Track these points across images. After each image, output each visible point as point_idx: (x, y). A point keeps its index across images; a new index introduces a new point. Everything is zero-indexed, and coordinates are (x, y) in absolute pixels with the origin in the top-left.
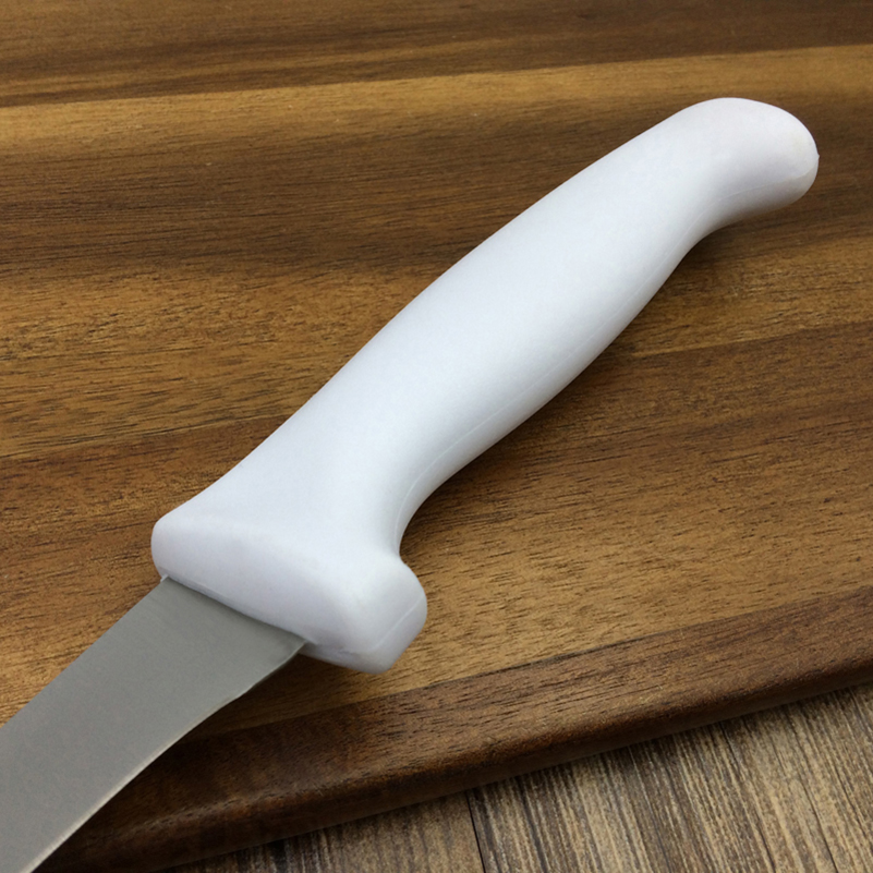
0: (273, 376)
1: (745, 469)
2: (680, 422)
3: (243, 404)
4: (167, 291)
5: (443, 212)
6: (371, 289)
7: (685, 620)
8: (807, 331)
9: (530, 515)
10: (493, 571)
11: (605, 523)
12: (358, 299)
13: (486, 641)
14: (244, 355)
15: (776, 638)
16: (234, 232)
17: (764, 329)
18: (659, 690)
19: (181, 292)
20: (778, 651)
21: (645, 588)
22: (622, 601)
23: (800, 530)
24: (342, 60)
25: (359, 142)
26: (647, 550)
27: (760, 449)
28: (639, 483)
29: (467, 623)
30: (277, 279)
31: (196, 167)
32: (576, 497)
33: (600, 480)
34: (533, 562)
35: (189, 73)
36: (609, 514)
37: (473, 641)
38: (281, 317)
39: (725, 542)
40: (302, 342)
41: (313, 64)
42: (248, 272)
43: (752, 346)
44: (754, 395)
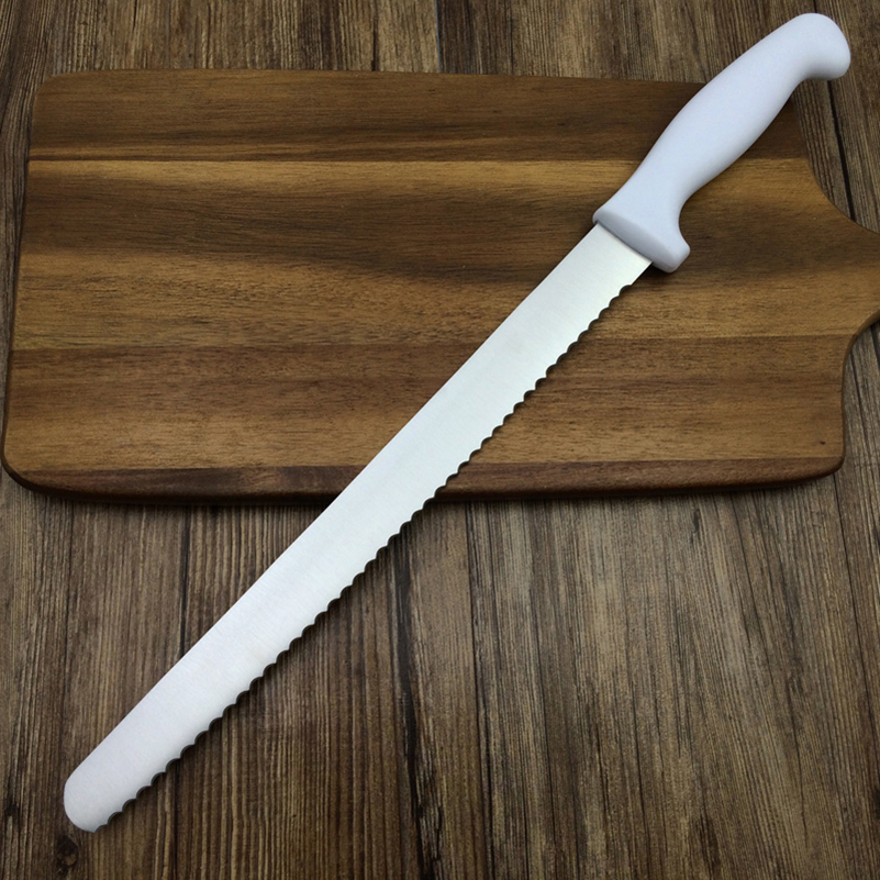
4: (313, 275)
14: (339, 313)
38: (359, 296)
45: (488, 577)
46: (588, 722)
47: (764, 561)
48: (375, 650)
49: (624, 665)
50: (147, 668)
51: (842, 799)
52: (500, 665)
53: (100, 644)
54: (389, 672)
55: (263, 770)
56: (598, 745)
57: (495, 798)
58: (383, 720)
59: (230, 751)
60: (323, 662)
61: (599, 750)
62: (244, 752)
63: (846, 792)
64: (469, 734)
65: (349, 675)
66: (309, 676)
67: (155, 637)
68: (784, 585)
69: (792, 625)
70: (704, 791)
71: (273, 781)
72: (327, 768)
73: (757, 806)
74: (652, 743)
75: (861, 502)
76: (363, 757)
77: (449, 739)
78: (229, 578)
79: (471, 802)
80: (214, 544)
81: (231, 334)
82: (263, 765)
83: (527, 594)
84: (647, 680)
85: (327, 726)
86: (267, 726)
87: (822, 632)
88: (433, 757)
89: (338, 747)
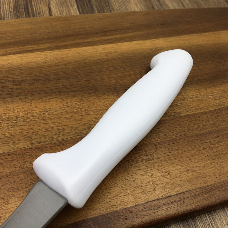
0: (90, 124)
1: (211, 145)
2: (194, 133)
3: (83, 131)
4: (62, 102)
5: (130, 78)
6: (113, 100)
7: (198, 186)
8: (224, 107)
9: (157, 159)
10: (149, 174)
11: (176, 160)
12: (110, 102)
13: (148, 193)
14: (82, 118)
15: (222, 190)
16: (78, 86)
17: (213, 107)
18: (193, 205)
19: (66, 102)
20: (222, 193)
21: (188, 177)
22: (182, 181)
23: (226, 161)
24: (102, 39)
25: (107, 60)
26: (187, 167)
27: (214, 139)
28: (184, 149)
29: (143, 188)
30: (89, 98)
31: (68, 69)
32: (169, 153)
33: (174, 149)
34: (159, 171)
35: (64, 44)
36: (177, 158)
37: (145, 193)
38: (91, 108)
39: (207, 164)
40: (97, 114)
41: (94, 40)
42: (82, 96)
43: (210, 112)
44: (212, 125)
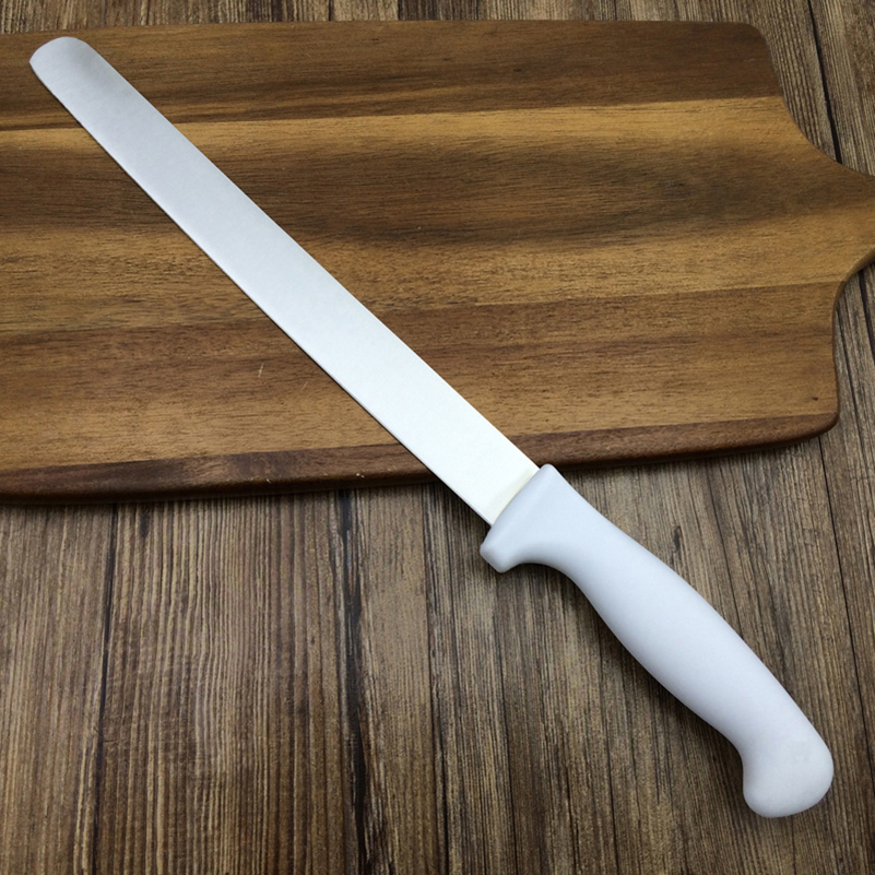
2: (487, 343)
6: (353, 253)
8: (572, 300)
27: (521, 362)
41: (348, 101)
44: (529, 333)
45: (447, 602)
46: (557, 764)
47: (751, 583)
48: (321, 686)
49: (597, 701)
50: (64, 706)
51: (838, 849)
52: (459, 702)
53: (11, 680)
54: (336, 711)
55: (192, 823)
56: (568, 791)
57: (452, 852)
58: (329, 764)
59: (155, 800)
60: (262, 700)
61: (569, 797)
62: (172, 802)
63: (842, 840)
64: (425, 780)
65: (291, 713)
66: (247, 716)
67: (73, 672)
68: (773, 610)
69: (782, 655)
70: (685, 841)
71: (203, 835)
72: (265, 819)
73: (744, 857)
74: (627, 787)
75: (858, 519)
76: (305, 808)
77: (402, 786)
78: (158, 606)
79: (425, 857)
80: (142, 567)
81: (167, 312)
82: (192, 817)
83: (491, 622)
84: (623, 718)
85: (266, 772)
86: (198, 772)
87: (816, 662)
88: (384, 806)
89: (278, 796)
